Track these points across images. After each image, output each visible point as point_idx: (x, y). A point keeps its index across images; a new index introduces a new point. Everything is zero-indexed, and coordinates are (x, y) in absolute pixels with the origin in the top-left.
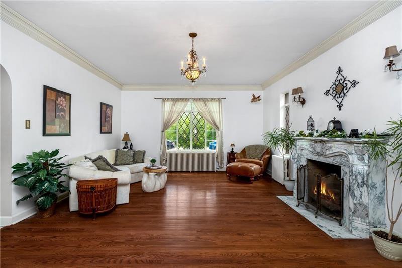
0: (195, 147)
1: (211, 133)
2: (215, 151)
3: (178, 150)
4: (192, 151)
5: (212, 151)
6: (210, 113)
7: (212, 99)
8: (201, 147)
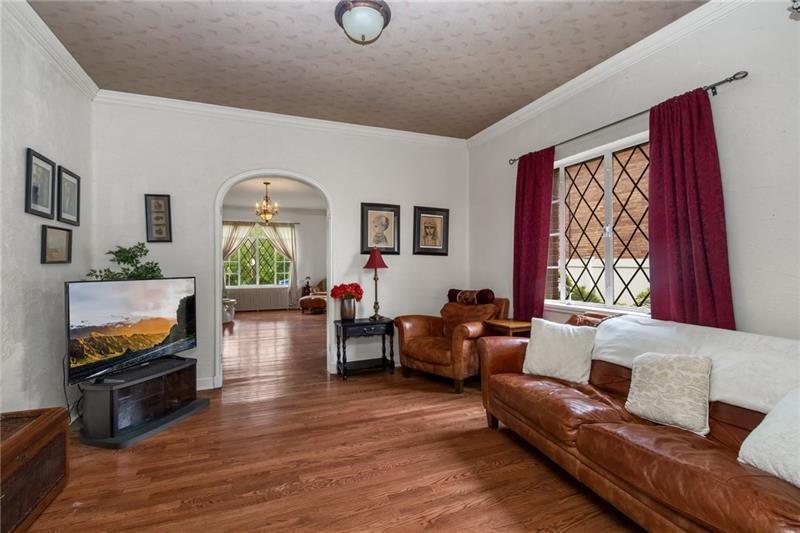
0: (262, 281)
1: (282, 264)
2: (288, 286)
3: (241, 286)
4: (257, 286)
5: (285, 286)
6: (281, 240)
7: (284, 225)
8: (271, 281)
